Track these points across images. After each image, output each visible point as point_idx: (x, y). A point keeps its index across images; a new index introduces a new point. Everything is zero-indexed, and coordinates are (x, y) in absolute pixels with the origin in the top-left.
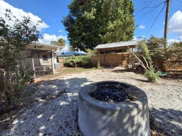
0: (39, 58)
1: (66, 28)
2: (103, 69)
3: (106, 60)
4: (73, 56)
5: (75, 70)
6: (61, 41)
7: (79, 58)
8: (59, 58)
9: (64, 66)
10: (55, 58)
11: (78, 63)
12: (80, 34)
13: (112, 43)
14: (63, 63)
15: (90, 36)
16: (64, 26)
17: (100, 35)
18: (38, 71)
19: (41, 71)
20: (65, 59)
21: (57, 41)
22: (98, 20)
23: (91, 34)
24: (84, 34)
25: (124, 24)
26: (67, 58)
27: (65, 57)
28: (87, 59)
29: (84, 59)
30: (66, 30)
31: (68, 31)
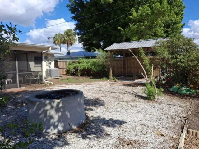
0: (27, 61)
1: (73, 15)
2: (116, 80)
3: (127, 67)
4: (80, 60)
5: (77, 80)
6: (69, 34)
7: (87, 63)
8: (58, 61)
9: (66, 74)
10: (53, 62)
11: (84, 70)
12: (93, 26)
13: (139, 40)
14: (65, 69)
15: (107, 28)
16: (70, 12)
17: (119, 28)
18: (24, 78)
19: (27, 78)
20: (68, 63)
21: (63, 33)
22: (118, 5)
23: (108, 26)
24: (97, 25)
25: (153, 13)
26: (71, 61)
27: (68, 61)
28: (99, 65)
29: (94, 65)
30: (73, 19)
31: (75, 20)
